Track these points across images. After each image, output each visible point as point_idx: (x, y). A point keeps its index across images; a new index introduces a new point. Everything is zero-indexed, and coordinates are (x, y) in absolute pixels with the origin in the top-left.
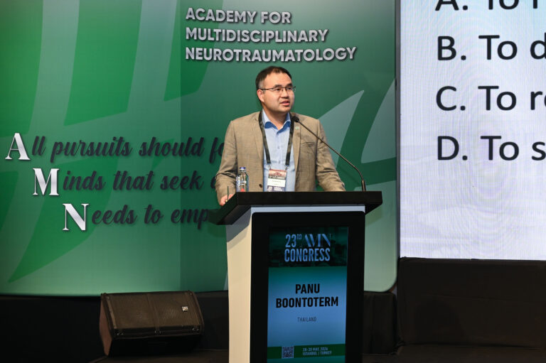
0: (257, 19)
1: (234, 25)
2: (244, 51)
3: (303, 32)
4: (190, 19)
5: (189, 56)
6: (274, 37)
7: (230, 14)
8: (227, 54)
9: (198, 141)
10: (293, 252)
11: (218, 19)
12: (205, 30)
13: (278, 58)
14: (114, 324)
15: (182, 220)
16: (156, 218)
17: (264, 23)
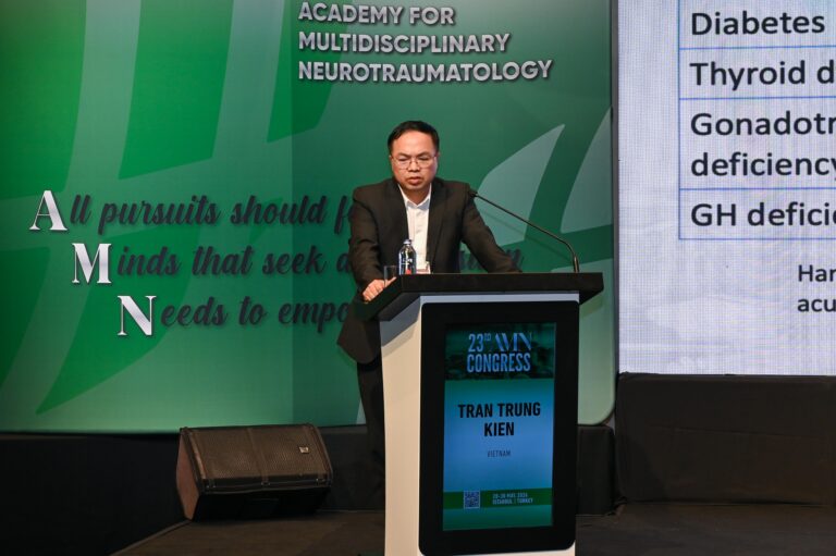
0: (404, 18)
1: (371, 28)
2: (385, 66)
3: (472, 38)
4: (305, 18)
5: (305, 75)
6: (430, 45)
7: (364, 11)
8: (361, 71)
9: (318, 201)
10: (479, 359)
11: (346, 19)
12: (327, 35)
13: (436, 76)
14: (202, 472)
15: (295, 320)
16: (256, 316)
17: (414, 24)
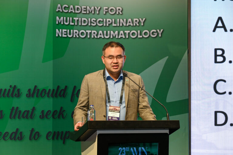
0: (101, 11)
1: (87, 15)
2: (93, 32)
3: (130, 20)
4: (59, 11)
5: (58, 35)
6: (112, 23)
7: (84, 8)
8: (82, 33)
9: (63, 88)
11: (76, 12)
12: (68, 18)
13: (114, 36)
15: (53, 138)
16: (37, 137)
17: (105, 14)
